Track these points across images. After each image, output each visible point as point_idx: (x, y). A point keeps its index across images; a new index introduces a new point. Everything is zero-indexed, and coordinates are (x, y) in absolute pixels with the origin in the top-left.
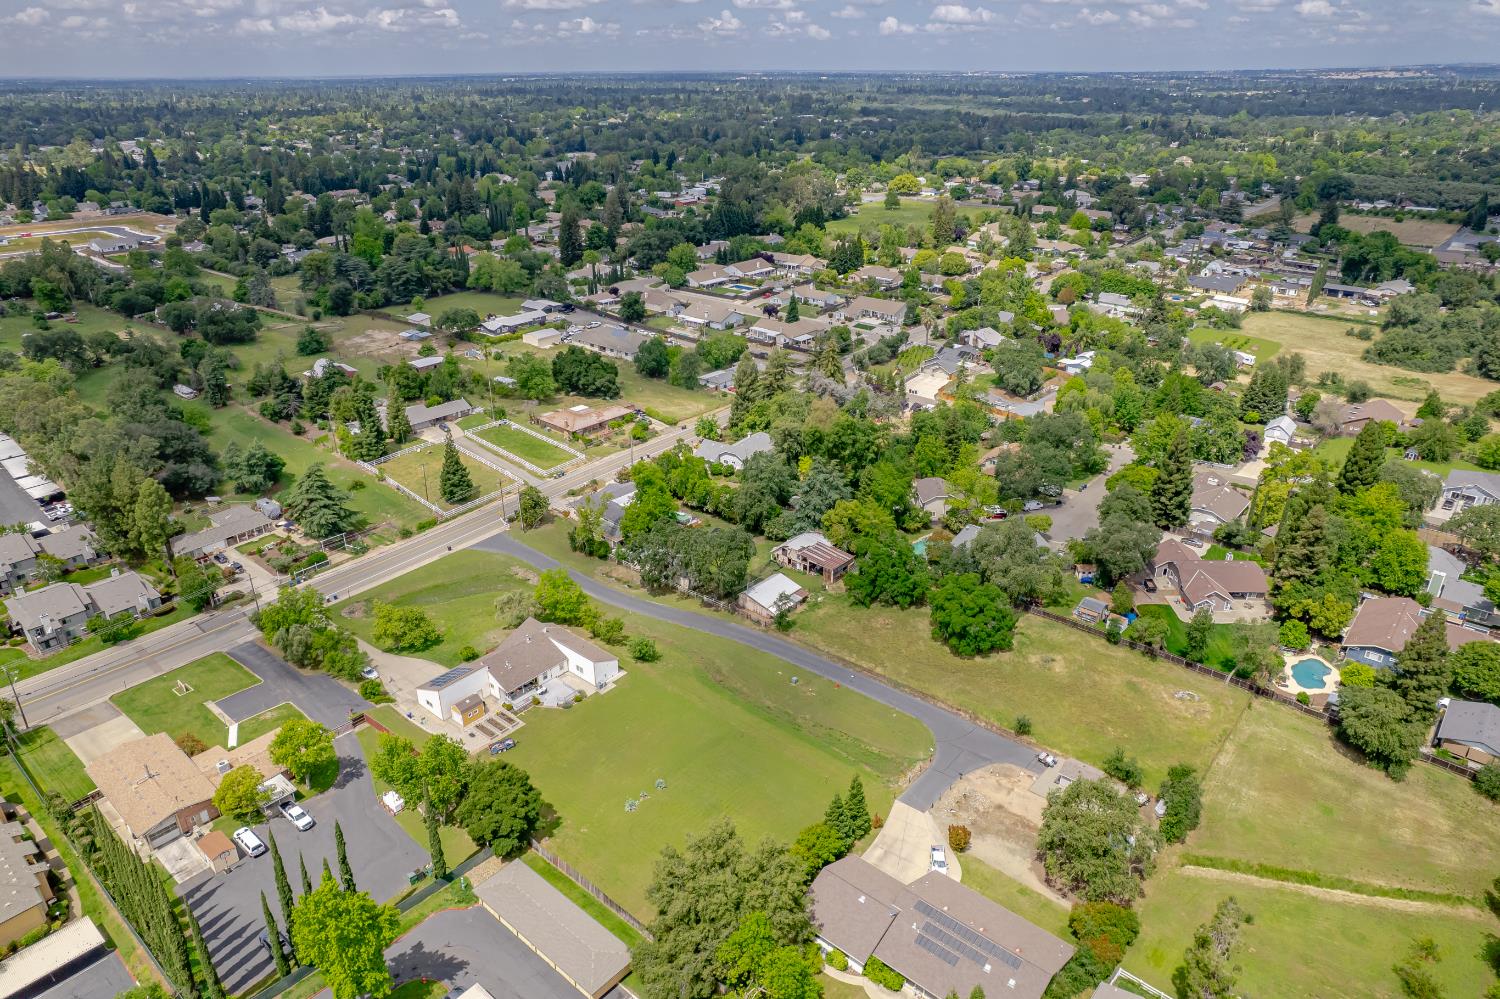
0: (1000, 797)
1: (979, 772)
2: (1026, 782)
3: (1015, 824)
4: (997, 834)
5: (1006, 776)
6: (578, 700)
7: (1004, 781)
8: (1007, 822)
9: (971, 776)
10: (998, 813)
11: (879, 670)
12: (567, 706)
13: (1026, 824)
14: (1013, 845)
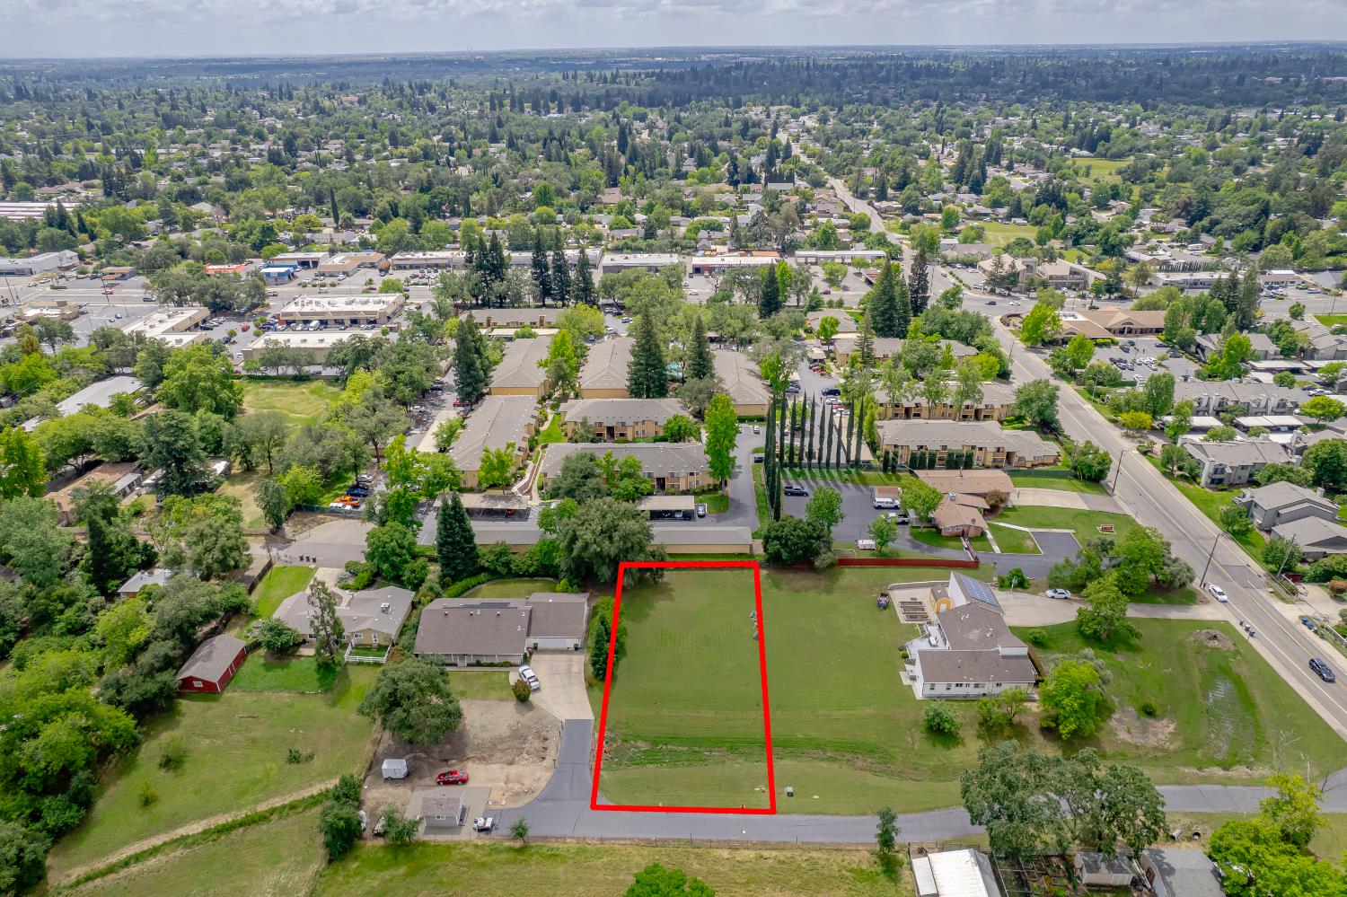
0: (513, 770)
1: (543, 784)
2: (495, 795)
3: (491, 756)
4: (502, 740)
5: (518, 794)
6: (905, 657)
7: (517, 787)
8: (499, 755)
9: (548, 775)
10: (510, 758)
11: (725, 854)
12: (902, 649)
13: (482, 759)
14: (486, 735)
